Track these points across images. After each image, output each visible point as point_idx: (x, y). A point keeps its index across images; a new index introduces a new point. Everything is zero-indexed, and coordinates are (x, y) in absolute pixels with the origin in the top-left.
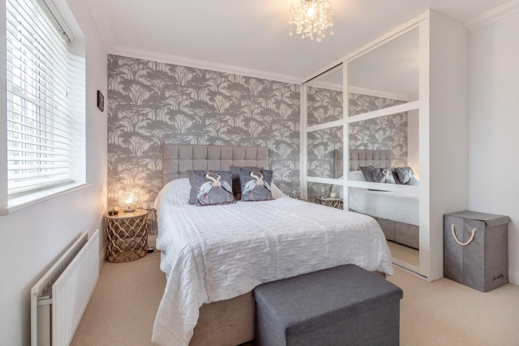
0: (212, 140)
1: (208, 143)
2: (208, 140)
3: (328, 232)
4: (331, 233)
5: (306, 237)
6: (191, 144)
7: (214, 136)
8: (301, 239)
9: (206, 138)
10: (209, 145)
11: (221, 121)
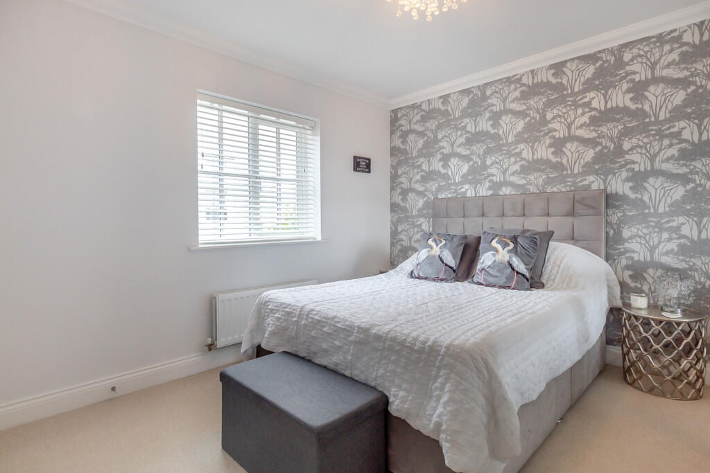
0: (496, 186)
1: (490, 192)
2: (489, 188)
3: (359, 327)
4: (364, 331)
5: (332, 323)
6: (468, 196)
7: (498, 181)
8: (327, 323)
9: (487, 184)
10: (492, 195)
11: (510, 155)
